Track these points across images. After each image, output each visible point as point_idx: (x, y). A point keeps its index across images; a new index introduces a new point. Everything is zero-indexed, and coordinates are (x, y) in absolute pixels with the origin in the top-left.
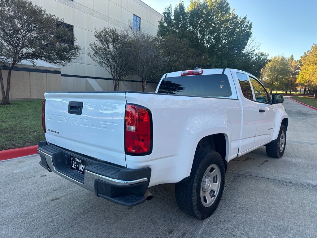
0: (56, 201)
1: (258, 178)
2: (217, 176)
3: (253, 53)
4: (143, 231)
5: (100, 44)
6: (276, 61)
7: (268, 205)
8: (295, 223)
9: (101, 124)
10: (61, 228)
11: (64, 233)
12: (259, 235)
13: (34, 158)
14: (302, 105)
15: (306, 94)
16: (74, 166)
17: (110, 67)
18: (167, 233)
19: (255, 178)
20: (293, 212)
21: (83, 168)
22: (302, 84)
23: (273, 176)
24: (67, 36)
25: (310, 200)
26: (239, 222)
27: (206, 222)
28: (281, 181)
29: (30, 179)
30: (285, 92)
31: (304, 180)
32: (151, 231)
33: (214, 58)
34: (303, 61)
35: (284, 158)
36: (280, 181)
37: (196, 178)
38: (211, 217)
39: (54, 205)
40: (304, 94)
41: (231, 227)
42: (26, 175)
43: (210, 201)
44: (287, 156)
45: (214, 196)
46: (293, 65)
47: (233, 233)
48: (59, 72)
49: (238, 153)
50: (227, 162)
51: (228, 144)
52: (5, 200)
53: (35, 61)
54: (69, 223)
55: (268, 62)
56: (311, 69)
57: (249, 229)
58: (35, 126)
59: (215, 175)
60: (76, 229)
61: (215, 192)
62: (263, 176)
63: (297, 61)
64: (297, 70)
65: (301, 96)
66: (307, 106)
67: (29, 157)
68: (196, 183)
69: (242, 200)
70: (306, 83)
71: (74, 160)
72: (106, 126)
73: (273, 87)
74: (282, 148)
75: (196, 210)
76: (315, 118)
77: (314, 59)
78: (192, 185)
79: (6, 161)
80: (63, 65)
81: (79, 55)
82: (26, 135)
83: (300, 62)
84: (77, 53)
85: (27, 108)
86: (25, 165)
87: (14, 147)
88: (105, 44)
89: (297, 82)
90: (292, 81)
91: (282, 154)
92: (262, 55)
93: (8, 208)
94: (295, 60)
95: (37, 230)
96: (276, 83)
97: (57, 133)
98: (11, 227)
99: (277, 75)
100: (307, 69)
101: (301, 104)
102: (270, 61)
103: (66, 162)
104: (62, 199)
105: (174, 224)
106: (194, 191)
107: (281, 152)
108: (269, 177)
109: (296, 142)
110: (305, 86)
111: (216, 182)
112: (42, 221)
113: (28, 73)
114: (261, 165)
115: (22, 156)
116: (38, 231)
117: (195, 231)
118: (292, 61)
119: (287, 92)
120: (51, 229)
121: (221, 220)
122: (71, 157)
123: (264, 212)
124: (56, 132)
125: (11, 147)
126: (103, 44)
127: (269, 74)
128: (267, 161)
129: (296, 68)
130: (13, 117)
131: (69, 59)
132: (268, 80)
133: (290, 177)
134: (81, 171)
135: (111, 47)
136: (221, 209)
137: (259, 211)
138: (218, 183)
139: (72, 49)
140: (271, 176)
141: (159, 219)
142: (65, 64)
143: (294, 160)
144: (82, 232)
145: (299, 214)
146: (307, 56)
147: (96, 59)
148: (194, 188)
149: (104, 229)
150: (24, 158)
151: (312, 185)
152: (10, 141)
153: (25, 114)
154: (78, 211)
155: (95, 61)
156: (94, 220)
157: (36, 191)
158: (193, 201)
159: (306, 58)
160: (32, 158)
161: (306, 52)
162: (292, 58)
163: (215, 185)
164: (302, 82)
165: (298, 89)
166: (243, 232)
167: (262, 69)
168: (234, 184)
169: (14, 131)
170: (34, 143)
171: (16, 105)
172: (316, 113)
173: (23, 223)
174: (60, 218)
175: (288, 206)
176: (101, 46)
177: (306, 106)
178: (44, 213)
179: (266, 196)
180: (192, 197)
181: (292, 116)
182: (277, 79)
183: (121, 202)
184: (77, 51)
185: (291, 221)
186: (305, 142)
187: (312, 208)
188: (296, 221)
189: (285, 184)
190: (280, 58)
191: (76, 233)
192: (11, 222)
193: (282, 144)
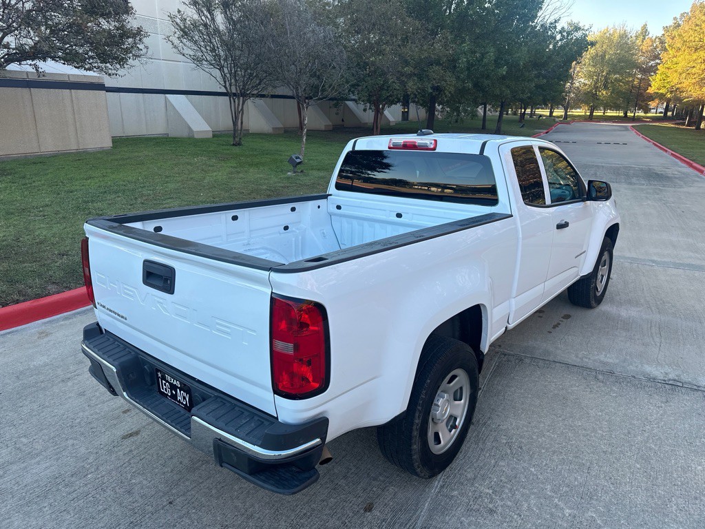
0: (132, 439)
1: (549, 363)
2: (461, 388)
3: (555, 27)
4: (313, 510)
5: (195, 12)
6: (607, 38)
7: (562, 433)
8: (611, 478)
9: (218, 324)
10: (150, 509)
11: (156, 519)
12: (540, 509)
13: (71, 324)
14: (656, 148)
15: (669, 117)
16: (166, 389)
17: (220, 69)
18: (362, 511)
19: (541, 363)
20: (610, 450)
21: (184, 398)
22: (661, 97)
23: (577, 357)
24: (111, 6)
25: (647, 419)
26: (503, 478)
27: (439, 482)
28: (594, 370)
29: (70, 384)
30: (622, 114)
31: (640, 366)
32: (331, 508)
33: (463, 42)
34: (668, 40)
35: (604, 307)
36: (591, 369)
37: (420, 408)
38: (448, 469)
39: (128, 449)
40: (665, 118)
41: (487, 491)
42: (59, 371)
43: (447, 438)
44: (612, 301)
45: (454, 427)
46: (644, 48)
47: (491, 506)
48: (100, 87)
49: (508, 325)
50: (483, 353)
51: (487, 320)
52: (24, 440)
53: (40, 64)
54: (165, 494)
55: (589, 47)
56: (683, 60)
57: (523, 495)
58: (62, 239)
59: (458, 387)
60: (179, 508)
61: (458, 420)
62: (558, 359)
63: (654, 38)
64: (653, 60)
65: (657, 124)
66: (666, 151)
67: (58, 320)
68: (419, 418)
69: (512, 424)
70: (671, 92)
71: (163, 378)
72: (229, 331)
73: (597, 101)
74: (600, 287)
75: (419, 467)
76: (682, 190)
77: (694, 37)
78: (412, 423)
79: (9, 333)
80: (110, 75)
81: (144, 51)
82: (44, 265)
83: (662, 42)
84: (141, 46)
85: (36, 184)
86: (52, 342)
87: (22, 298)
88: (205, 12)
89: (651, 90)
90: (639, 88)
91: (599, 300)
92: (577, 29)
93: (33, 461)
94: (650, 36)
95: (102, 515)
96: (604, 93)
97: (122, 317)
98: (47, 508)
99: (607, 74)
100: (675, 59)
101: (656, 145)
102: (593, 44)
103: (148, 380)
104: (144, 434)
105: (374, 489)
106: (415, 433)
107: (598, 294)
108: (570, 362)
109: (633, 260)
110: (668, 101)
111: (461, 400)
112: (109, 492)
113: (26, 91)
114: (555, 327)
115: (43, 318)
116: (103, 518)
117: (417, 504)
118: (644, 39)
119: (626, 114)
120: (130, 510)
121: (469, 476)
122: (158, 370)
123: (554, 452)
124: (119, 315)
125: (16, 297)
126: (199, 12)
127: (590, 71)
128: (567, 317)
129: (651, 56)
130: (8, 213)
131: (123, 59)
132: (585, 85)
133: (611, 359)
134: (182, 403)
135: (220, 18)
136: (469, 448)
137: (543, 451)
138: (462, 401)
139: (128, 37)
140: (575, 358)
141: (345, 477)
142: (113, 72)
143: (624, 313)
144: (193, 515)
145: (622, 455)
146: (679, 25)
147: (187, 51)
148: (415, 427)
149: (236, 507)
150: (48, 322)
151: (654, 379)
152: (12, 282)
153: (34, 204)
154: (181, 463)
155: (184, 55)
156: (214, 484)
157: (86, 413)
158: (413, 452)
159: (675, 33)
160: (67, 322)
161: (678, 17)
162: (645, 32)
163: (459, 405)
164: (661, 91)
165: (652, 104)
166: (509, 503)
167: (574, 63)
168: (496, 382)
169: (16, 254)
170: (65, 285)
171: (8, 174)
172: (684, 174)
173: (71, 498)
174: (145, 482)
175: (602, 436)
176: (196, 17)
177: (664, 153)
178: (110, 472)
179: (560, 412)
180: (411, 446)
181: (631, 183)
182: (607, 82)
183: (270, 487)
184: (140, 40)
185: (605, 472)
186: (653, 261)
187: (648, 437)
188: (614, 472)
189: (600, 377)
190: (618, 31)
191: (181, 517)
192: (45, 497)
193: (602, 276)
